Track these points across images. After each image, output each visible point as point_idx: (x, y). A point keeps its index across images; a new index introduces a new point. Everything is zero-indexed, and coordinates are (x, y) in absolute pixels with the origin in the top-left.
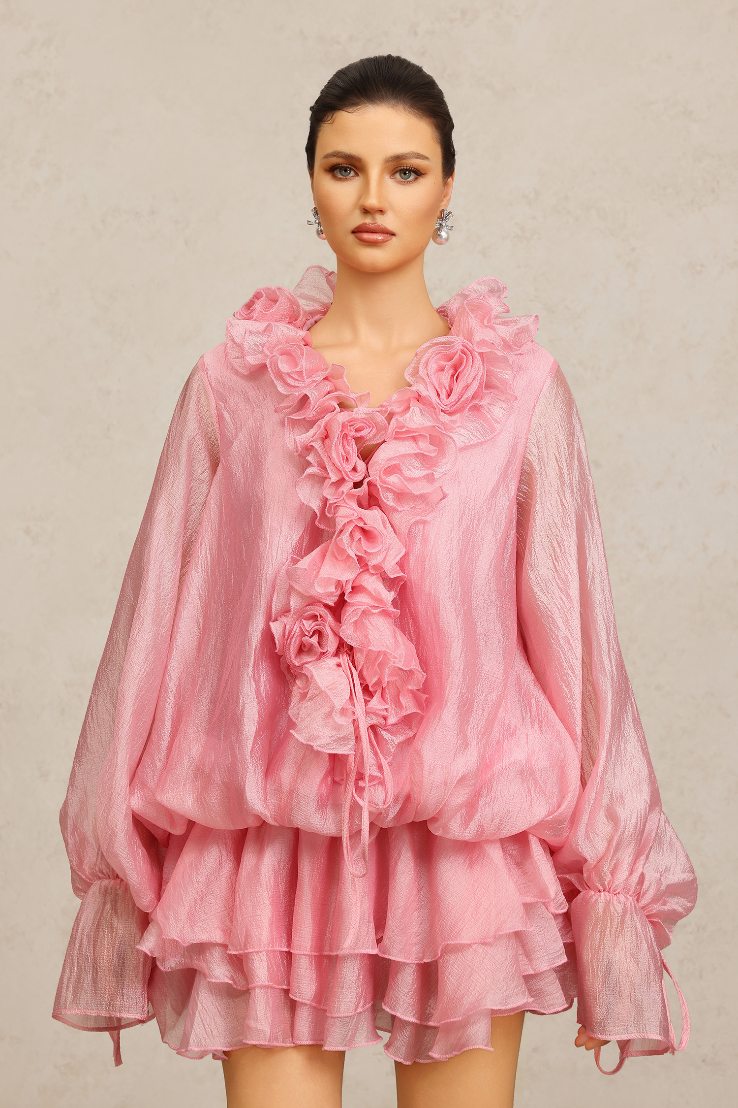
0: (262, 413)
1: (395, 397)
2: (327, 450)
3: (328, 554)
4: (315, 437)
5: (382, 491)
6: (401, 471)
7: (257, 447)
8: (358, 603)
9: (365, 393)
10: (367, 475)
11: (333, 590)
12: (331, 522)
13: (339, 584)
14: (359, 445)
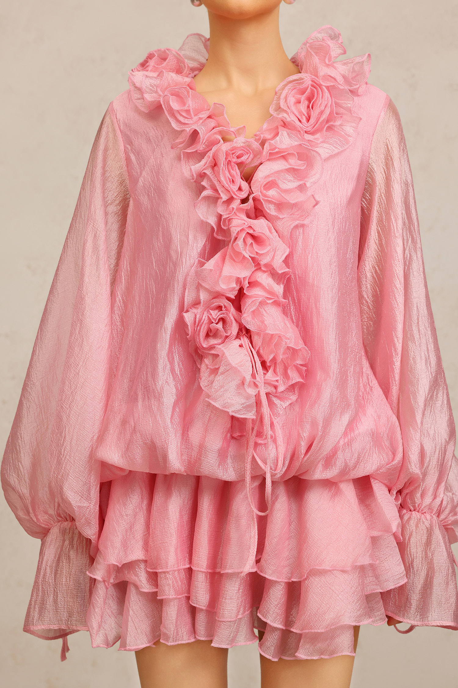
0: (161, 151)
1: (265, 126)
2: (217, 175)
3: (227, 257)
4: (206, 165)
5: (265, 204)
6: (278, 185)
7: (158, 179)
8: (255, 295)
9: (242, 126)
10: (251, 193)
11: (235, 285)
12: (226, 233)
13: (238, 281)
14: (242, 169)
